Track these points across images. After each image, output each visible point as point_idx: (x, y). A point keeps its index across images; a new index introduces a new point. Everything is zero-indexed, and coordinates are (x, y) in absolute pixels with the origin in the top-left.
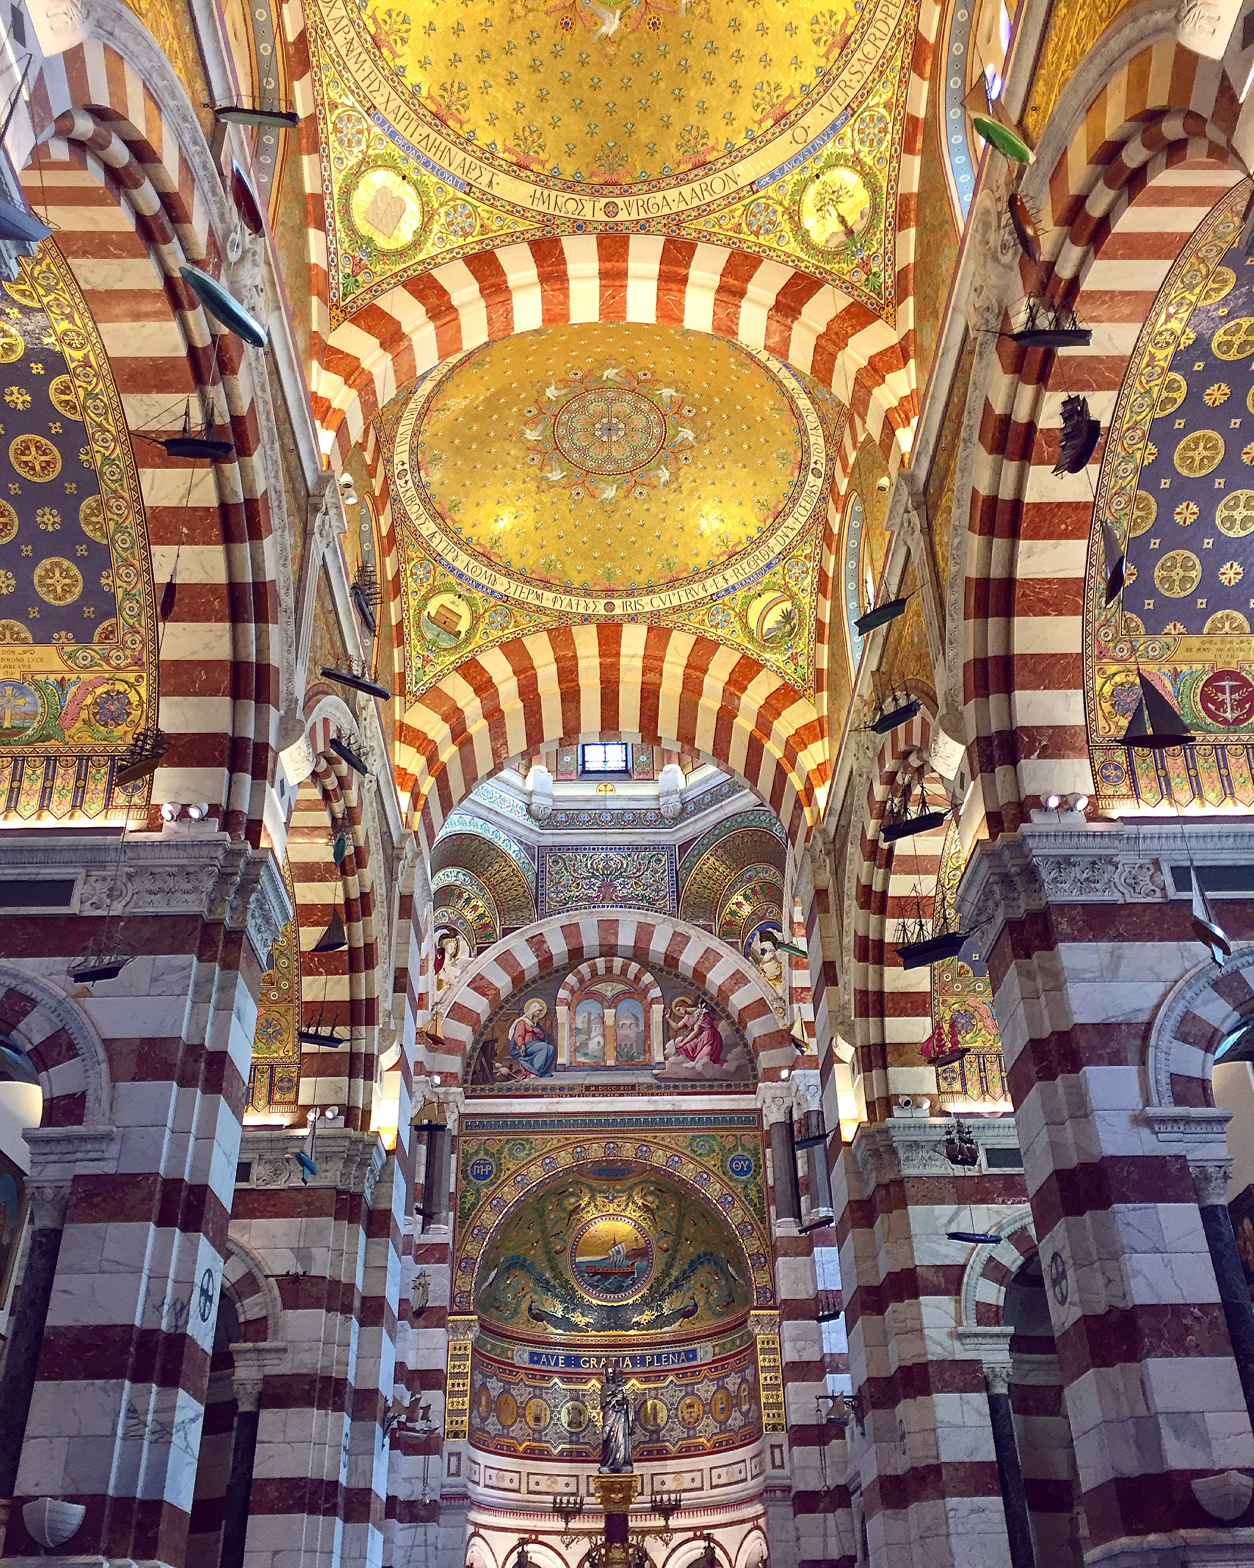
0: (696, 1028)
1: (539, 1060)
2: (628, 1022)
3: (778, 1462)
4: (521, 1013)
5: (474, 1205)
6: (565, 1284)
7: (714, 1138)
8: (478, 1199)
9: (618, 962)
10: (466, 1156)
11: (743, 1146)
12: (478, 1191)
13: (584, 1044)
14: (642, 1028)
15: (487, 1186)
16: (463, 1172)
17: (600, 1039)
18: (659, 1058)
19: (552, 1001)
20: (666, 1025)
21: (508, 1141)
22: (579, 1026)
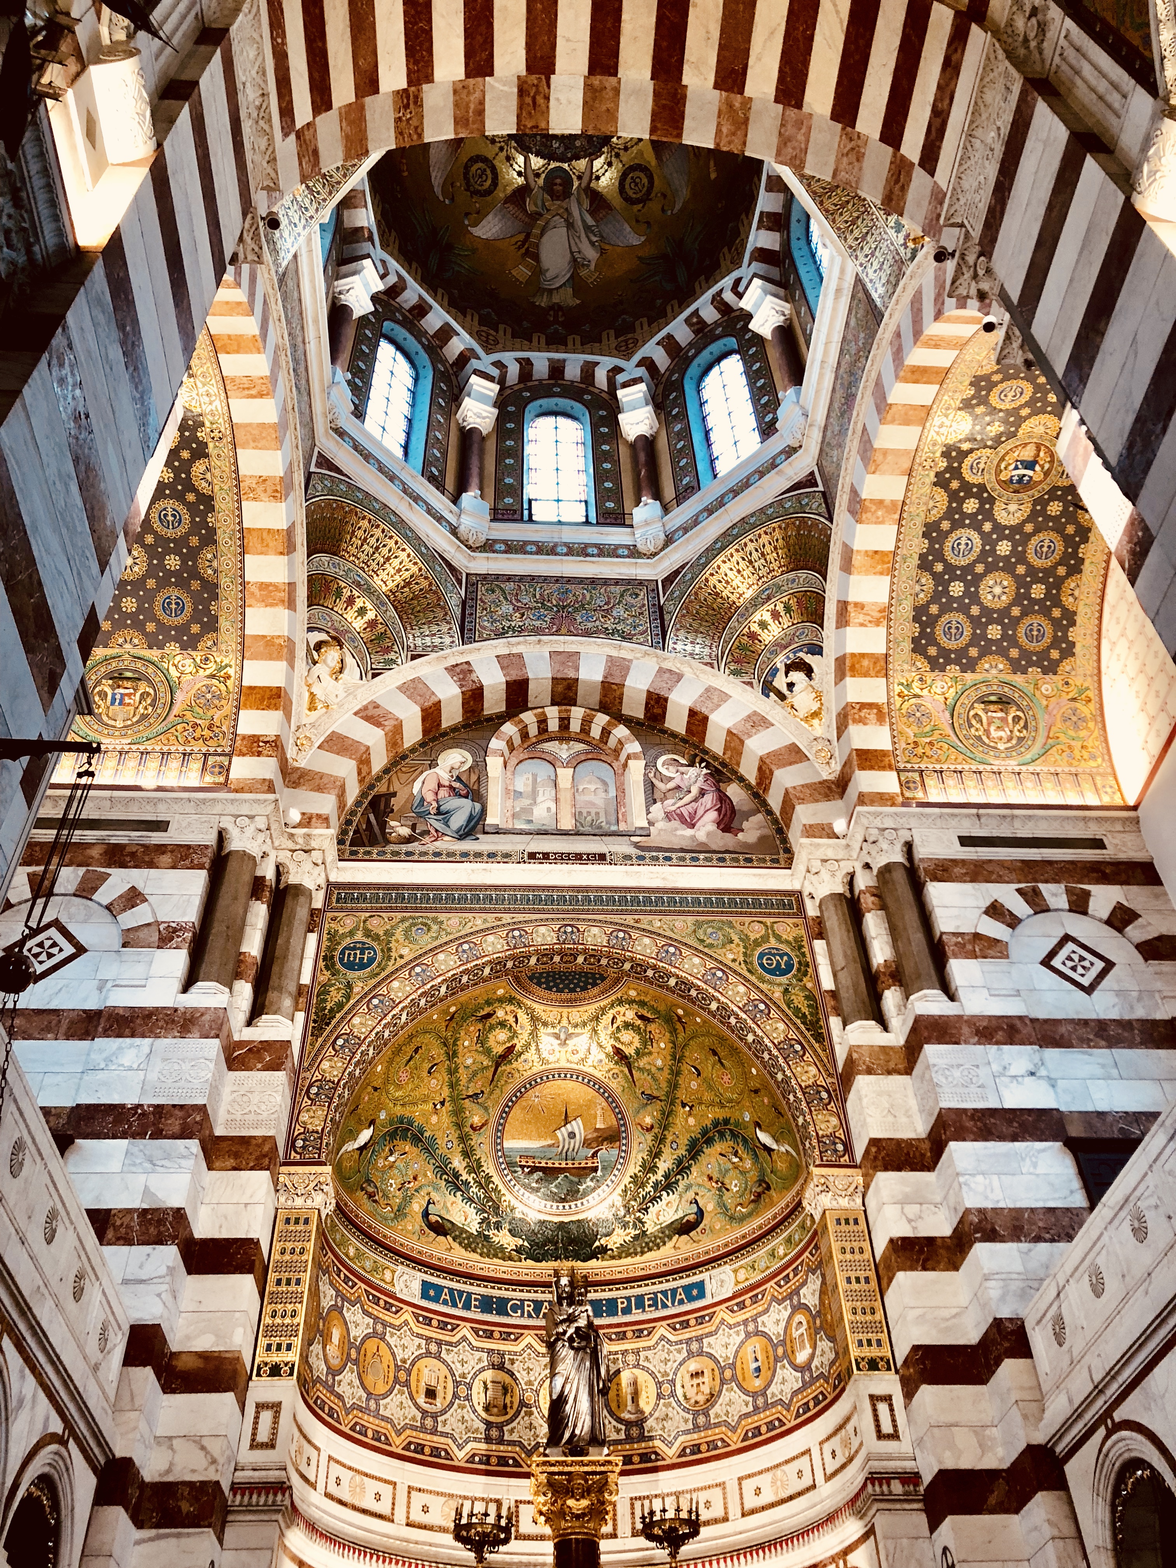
0: (695, 791)
1: (458, 821)
2: (592, 787)
3: (887, 1428)
4: (433, 764)
5: (340, 1006)
6: (485, 1183)
7: (730, 925)
8: (348, 997)
9: (577, 714)
10: (333, 937)
11: (778, 938)
12: (349, 986)
13: (528, 810)
14: (612, 793)
15: (364, 980)
16: (327, 960)
17: (553, 806)
18: (640, 821)
19: (481, 752)
20: (650, 787)
21: (403, 920)
22: (520, 787)
